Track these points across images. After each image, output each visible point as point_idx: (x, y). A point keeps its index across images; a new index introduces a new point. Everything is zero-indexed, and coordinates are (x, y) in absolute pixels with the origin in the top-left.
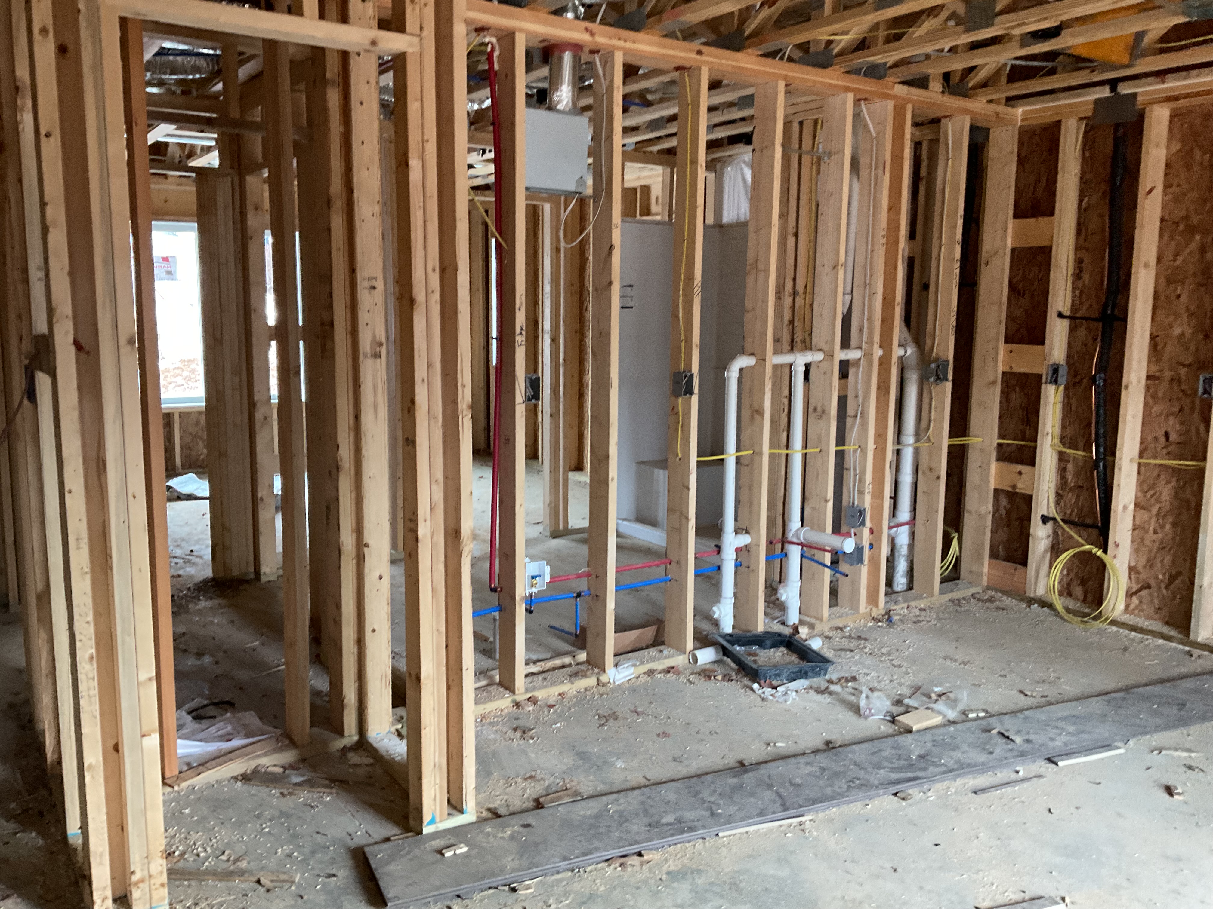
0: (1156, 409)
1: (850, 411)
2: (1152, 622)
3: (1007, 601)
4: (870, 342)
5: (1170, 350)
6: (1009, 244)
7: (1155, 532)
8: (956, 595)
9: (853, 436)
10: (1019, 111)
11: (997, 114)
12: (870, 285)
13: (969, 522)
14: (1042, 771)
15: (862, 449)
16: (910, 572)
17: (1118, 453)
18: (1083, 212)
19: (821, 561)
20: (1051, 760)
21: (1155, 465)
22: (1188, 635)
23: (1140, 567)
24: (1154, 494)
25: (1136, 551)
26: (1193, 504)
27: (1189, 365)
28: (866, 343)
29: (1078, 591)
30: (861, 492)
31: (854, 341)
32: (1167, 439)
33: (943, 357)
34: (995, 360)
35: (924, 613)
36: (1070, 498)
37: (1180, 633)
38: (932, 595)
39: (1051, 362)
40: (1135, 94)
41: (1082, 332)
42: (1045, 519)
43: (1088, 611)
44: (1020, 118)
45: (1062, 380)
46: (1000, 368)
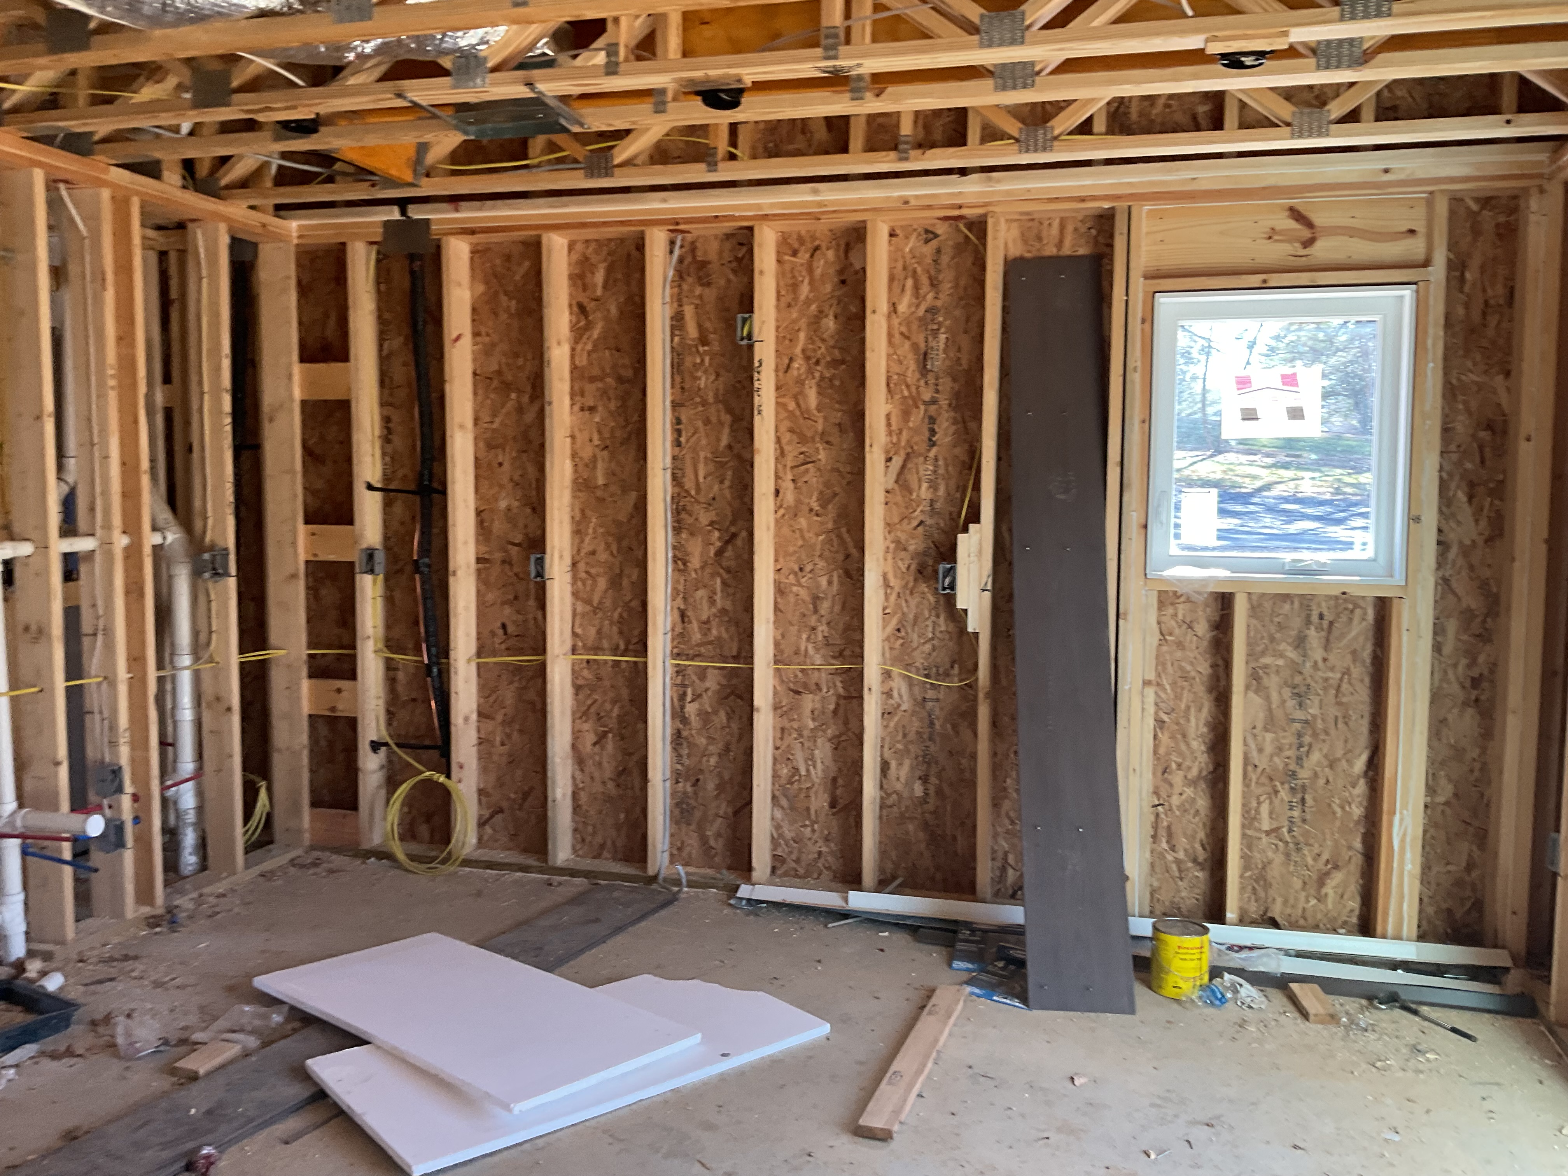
0: (490, 598)
1: (86, 627)
2: (508, 853)
3: (337, 860)
4: (108, 526)
5: (498, 526)
6: (298, 395)
7: (503, 744)
8: (268, 865)
9: (94, 663)
10: (294, 225)
11: (264, 226)
13: (279, 765)
15: (110, 680)
17: (452, 654)
18: (385, 360)
19: (57, 856)
21: (495, 664)
22: (546, 861)
23: (490, 790)
24: (497, 698)
25: (484, 770)
26: (539, 706)
27: (520, 545)
28: (102, 527)
29: (423, 830)
30: (113, 744)
31: (83, 525)
32: (506, 633)
33: (220, 543)
34: (294, 545)
35: (223, 900)
36: (403, 715)
37: (538, 860)
38: (233, 873)
39: (364, 546)
40: (427, 221)
41: (398, 509)
42: (375, 746)
43: (434, 853)
44: (295, 234)
45: (380, 568)
46: (302, 557)
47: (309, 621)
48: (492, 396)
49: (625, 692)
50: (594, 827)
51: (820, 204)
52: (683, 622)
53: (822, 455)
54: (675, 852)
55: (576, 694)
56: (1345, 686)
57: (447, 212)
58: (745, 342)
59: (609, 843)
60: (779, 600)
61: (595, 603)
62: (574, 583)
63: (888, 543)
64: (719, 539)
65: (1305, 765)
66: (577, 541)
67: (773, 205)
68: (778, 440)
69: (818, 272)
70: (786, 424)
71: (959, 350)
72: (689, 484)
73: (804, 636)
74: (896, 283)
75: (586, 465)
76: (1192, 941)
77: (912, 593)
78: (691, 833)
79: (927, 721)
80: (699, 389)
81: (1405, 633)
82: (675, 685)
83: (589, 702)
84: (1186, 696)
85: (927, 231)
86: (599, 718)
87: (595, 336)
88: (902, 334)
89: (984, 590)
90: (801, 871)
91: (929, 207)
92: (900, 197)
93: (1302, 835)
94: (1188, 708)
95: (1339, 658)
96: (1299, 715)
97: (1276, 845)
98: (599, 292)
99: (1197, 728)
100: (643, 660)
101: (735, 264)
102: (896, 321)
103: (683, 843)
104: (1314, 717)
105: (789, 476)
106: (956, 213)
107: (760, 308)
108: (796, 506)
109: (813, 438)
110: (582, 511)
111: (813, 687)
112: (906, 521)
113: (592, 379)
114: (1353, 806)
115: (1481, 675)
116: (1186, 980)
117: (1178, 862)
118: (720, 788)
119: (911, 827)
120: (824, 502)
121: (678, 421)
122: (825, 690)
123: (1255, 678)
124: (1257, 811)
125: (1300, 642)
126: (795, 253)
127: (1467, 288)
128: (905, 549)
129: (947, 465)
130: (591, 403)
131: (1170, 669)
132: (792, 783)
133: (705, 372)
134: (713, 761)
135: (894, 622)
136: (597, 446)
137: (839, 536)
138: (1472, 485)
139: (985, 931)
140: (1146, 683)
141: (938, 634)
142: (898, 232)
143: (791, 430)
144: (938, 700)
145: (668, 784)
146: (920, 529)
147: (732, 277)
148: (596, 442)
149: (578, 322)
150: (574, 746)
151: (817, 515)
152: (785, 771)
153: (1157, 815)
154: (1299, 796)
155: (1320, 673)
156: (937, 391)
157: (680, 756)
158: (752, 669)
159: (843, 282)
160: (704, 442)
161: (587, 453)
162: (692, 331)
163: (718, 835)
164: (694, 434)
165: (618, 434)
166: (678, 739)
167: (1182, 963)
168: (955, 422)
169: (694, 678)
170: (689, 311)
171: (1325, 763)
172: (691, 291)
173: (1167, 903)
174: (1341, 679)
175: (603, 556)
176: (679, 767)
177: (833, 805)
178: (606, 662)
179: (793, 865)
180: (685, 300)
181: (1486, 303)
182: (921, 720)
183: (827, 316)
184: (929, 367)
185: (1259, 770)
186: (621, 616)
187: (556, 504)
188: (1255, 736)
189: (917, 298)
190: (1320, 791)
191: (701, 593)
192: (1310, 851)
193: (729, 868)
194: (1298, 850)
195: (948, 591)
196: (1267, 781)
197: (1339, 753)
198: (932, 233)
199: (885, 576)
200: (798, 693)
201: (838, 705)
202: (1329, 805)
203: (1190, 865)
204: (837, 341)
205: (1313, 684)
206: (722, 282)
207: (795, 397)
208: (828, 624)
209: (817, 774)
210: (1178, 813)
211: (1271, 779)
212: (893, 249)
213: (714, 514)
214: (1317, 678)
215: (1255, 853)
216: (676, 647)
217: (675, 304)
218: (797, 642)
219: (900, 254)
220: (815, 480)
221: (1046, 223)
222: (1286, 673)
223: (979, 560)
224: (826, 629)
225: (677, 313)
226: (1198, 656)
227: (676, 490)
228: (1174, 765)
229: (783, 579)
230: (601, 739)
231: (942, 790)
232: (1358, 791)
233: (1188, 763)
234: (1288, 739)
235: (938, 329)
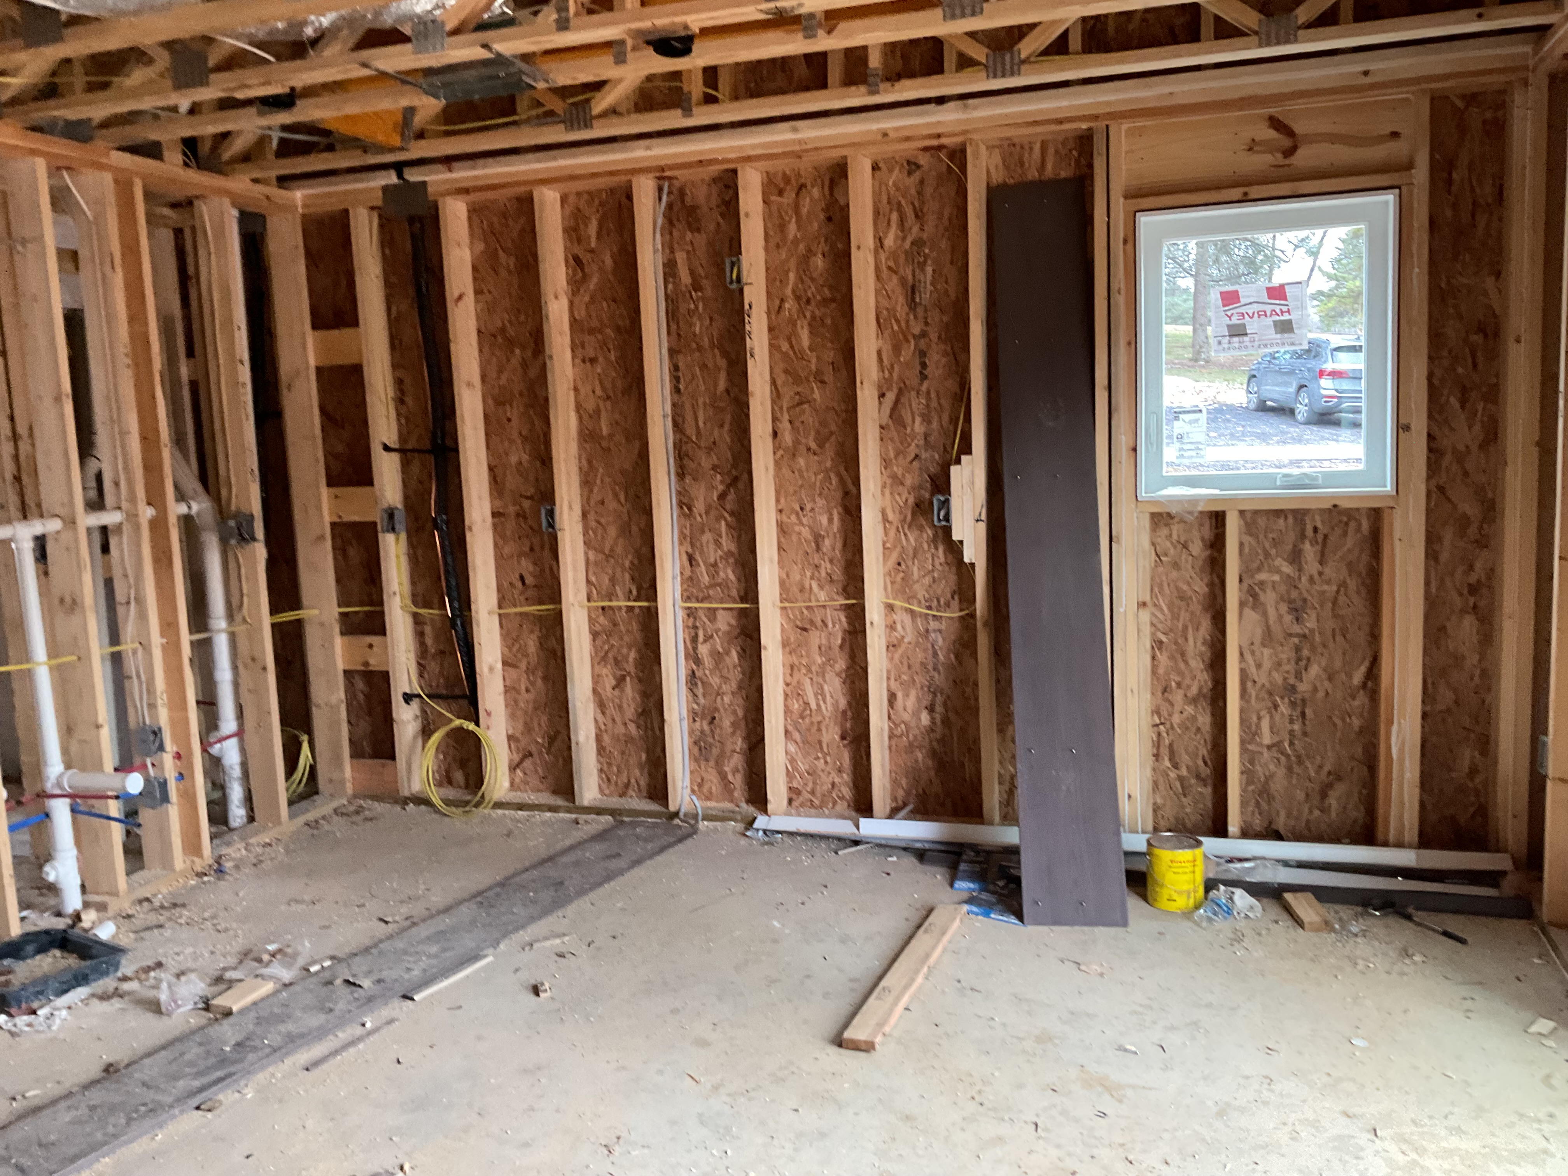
0: (507, 550)
1: (120, 597)
2: (539, 795)
3: (379, 808)
4: (133, 500)
5: (512, 481)
6: (312, 362)
7: (527, 690)
8: (311, 816)
9: (129, 630)
10: (299, 195)
11: (268, 198)
12: (119, 420)
13: (319, 720)
14: (395, 1014)
15: (145, 645)
16: (248, 799)
17: (473, 607)
18: (394, 324)
19: (104, 813)
20: (407, 997)
21: (516, 614)
22: (574, 802)
23: (518, 735)
24: (520, 647)
25: (512, 716)
26: (559, 654)
27: (531, 498)
28: (127, 500)
29: (459, 776)
30: (152, 706)
31: (110, 498)
32: (524, 583)
33: (246, 510)
34: (319, 508)
35: (268, 850)
36: (433, 667)
37: (567, 800)
38: (278, 822)
39: (385, 505)
40: (424, 184)
41: (416, 467)
42: (408, 698)
43: (469, 798)
44: (299, 204)
45: (400, 526)
46: (327, 519)
47: (338, 581)
48: (498, 353)
49: (638, 636)
50: (618, 767)
51: (800, 142)
52: (691, 565)
53: (817, 395)
54: (696, 788)
55: (594, 641)
56: (1342, 599)
57: (438, 172)
58: (734, 286)
59: (633, 781)
60: (782, 540)
61: (607, 552)
62: (585, 533)
63: (885, 477)
64: (722, 482)
65: (1304, 679)
66: (586, 491)
67: (754, 147)
68: (774, 382)
69: (804, 211)
70: (781, 365)
71: (946, 281)
72: (690, 430)
73: (808, 574)
74: (881, 216)
75: (590, 416)
76: (1185, 855)
77: (910, 527)
78: (710, 770)
79: (930, 652)
80: (695, 335)
81: (1397, 543)
82: (686, 627)
83: (606, 647)
84: (1184, 616)
85: (909, 162)
86: (617, 662)
87: (592, 287)
88: (889, 268)
89: (979, 521)
90: (817, 802)
91: (908, 139)
92: (878, 129)
93: (1304, 748)
94: (1185, 628)
95: (1334, 570)
96: (1297, 629)
97: (1278, 759)
98: (593, 244)
99: (1195, 647)
100: (655, 604)
101: (721, 208)
102: (883, 257)
103: (702, 779)
104: (1312, 631)
105: (786, 417)
106: (934, 142)
107: (748, 251)
108: (795, 447)
109: (808, 380)
110: (590, 462)
111: (819, 623)
112: (901, 456)
113: (591, 331)
114: (1353, 717)
115: (1479, 581)
116: (1180, 893)
117: (1181, 779)
118: (736, 725)
119: (920, 756)
120: (821, 441)
121: (675, 368)
124: (1258, 726)
125: (1295, 557)
126: (780, 193)
127: (1454, 189)
128: (902, 484)
129: (938, 398)
130: (592, 355)
131: (1167, 590)
132: (804, 718)
133: (700, 318)
134: (727, 699)
135: (894, 557)
136: (600, 397)
137: (838, 474)
138: (1464, 390)
139: (989, 853)
140: (1143, 605)
141: (937, 566)
142: (881, 165)
143: (786, 372)
144: (940, 631)
145: (685, 724)
146: (916, 464)
147: (721, 220)
148: (599, 392)
149: (574, 275)
150: (595, 691)
151: (815, 454)
152: (796, 706)
153: (1159, 734)
154: (1299, 709)
155: (1317, 587)
156: (926, 324)
157: (695, 695)
158: (758, 608)
159: (829, 219)
160: (702, 388)
161: (590, 405)
162: (685, 278)
163: (735, 771)
164: (691, 380)
165: (619, 384)
166: (692, 679)
167: (1177, 877)
168: (945, 354)
169: (705, 619)
170: (681, 258)
171: (1324, 676)
172: (683, 237)
173: (1172, 819)
174: (1338, 592)
175: (612, 505)
176: (695, 707)
177: (843, 738)
178: (620, 608)
179: (809, 796)
180: (676, 246)
181: (1474, 203)
182: (925, 650)
183: (815, 255)
184: (918, 300)
185: (1259, 684)
186: (632, 563)
187: (562, 456)
188: (1252, 652)
189: (903, 231)
190: (1320, 704)
191: (707, 537)
192: (1312, 763)
193: (747, 802)
194: (1300, 762)
195: (944, 523)
196: (1266, 696)
197: (1338, 664)
198: (915, 164)
199: (883, 512)
200: (805, 630)
201: (844, 640)
202: (1329, 716)
203: (1193, 781)
204: (826, 280)
205: (1309, 598)
206: (712, 227)
207: (788, 338)
208: (831, 561)
209: (827, 709)
210: (1179, 731)
211: (1270, 694)
212: (877, 183)
213: (715, 458)
214: (1313, 592)
215: (1258, 768)
216: (686, 590)
217: (668, 251)
218: (801, 580)
219: (884, 188)
220: (811, 420)
221: (1027, 148)
222: (1283, 588)
223: (973, 491)
224: (829, 566)
225: (670, 261)
226: (1194, 575)
227: (678, 437)
228: (1173, 684)
229: (785, 519)
230: (620, 682)
231: (948, 718)
232: (1356, 703)
233: (1187, 681)
234: (1286, 654)
235: (925, 262)
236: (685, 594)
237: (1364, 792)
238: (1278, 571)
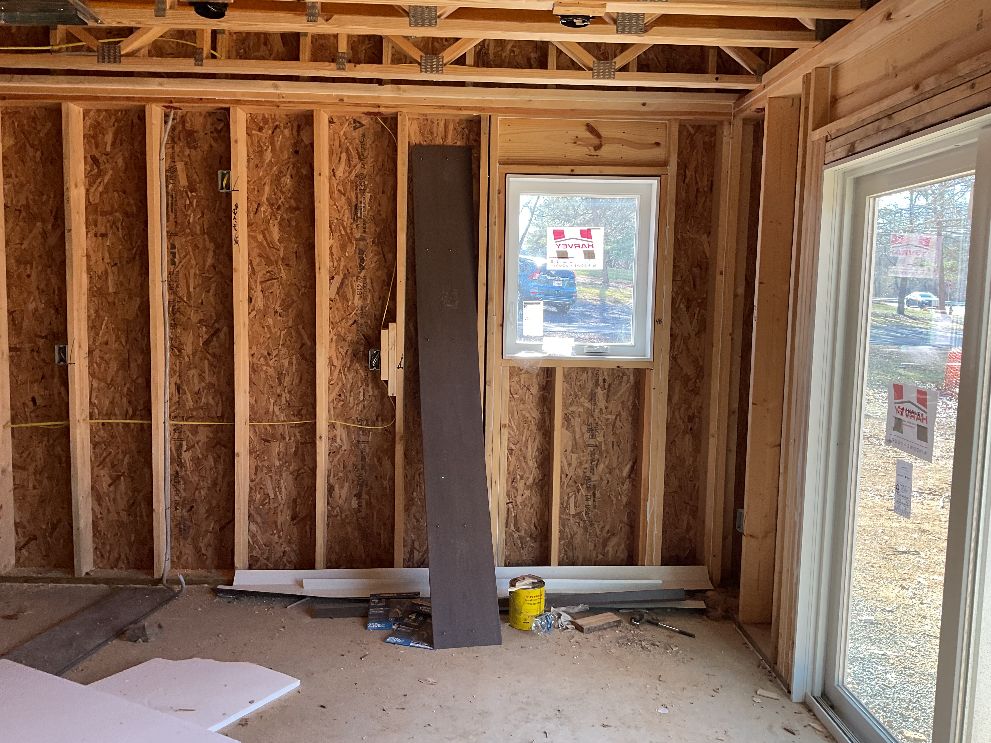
0: (21, 378)
7: (35, 488)
21: (27, 428)
22: (72, 573)
23: (25, 523)
24: (29, 454)
25: (20, 508)
26: (64, 459)
27: (45, 337)
32: (35, 403)
37: (66, 573)
49: (134, 446)
50: (111, 545)
51: (279, 96)
52: (179, 393)
53: (283, 274)
54: (175, 560)
55: (94, 449)
56: (618, 423)
58: (224, 191)
59: (123, 556)
60: (253, 376)
61: (108, 381)
62: (90, 366)
63: (332, 335)
64: (207, 332)
65: (595, 472)
66: (92, 333)
67: (243, 94)
68: (250, 262)
69: (278, 144)
70: (256, 251)
71: (379, 205)
72: (182, 292)
73: (272, 402)
74: (334, 155)
75: (99, 277)
76: (535, 592)
77: (349, 370)
78: (187, 545)
79: (360, 457)
80: (189, 223)
81: (653, 390)
82: (173, 439)
83: (105, 454)
84: (526, 433)
85: (355, 121)
86: (113, 465)
87: (106, 181)
88: (339, 191)
89: (398, 368)
91: (357, 105)
92: (337, 96)
93: (594, 516)
94: (527, 440)
95: (615, 406)
96: (592, 442)
97: (579, 523)
98: (109, 149)
99: (533, 453)
100: (149, 422)
101: (215, 134)
102: (335, 183)
103: (181, 553)
104: (600, 443)
105: (259, 288)
106: (376, 110)
107: (236, 167)
108: (265, 310)
109: (277, 263)
110: (97, 311)
111: (279, 437)
112: (344, 321)
113: (104, 213)
114: (623, 497)
115: (694, 414)
117: (521, 538)
118: (210, 512)
119: (350, 530)
120: (286, 307)
121: (173, 246)
122: (288, 438)
123: (567, 419)
124: (568, 503)
125: (592, 397)
126: (260, 129)
127: (687, 181)
128: (344, 340)
129: (372, 283)
130: (103, 231)
131: (516, 416)
132: (264, 505)
133: (194, 211)
134: (203, 493)
135: (337, 389)
136: (108, 264)
137: (297, 331)
138: (688, 300)
140: (503, 426)
141: (367, 397)
142: (335, 120)
143: (260, 256)
144: (367, 442)
145: (169, 511)
146: (355, 326)
147: (213, 143)
148: (107, 260)
149: (92, 170)
150: (93, 487)
151: (280, 316)
152: (258, 496)
153: (508, 509)
154: (592, 492)
155: (604, 416)
156: (365, 232)
157: (177, 490)
158: (234, 426)
159: (297, 152)
160: (193, 262)
161: (100, 269)
162: (183, 182)
163: (208, 545)
164: (185, 257)
165: (125, 255)
166: (176, 479)
167: (529, 607)
168: (377, 254)
169: (188, 433)
170: (180, 166)
171: (607, 471)
172: (182, 151)
174: (616, 419)
175: (114, 346)
176: (177, 498)
177: (293, 518)
178: (118, 424)
179: (266, 562)
180: (177, 158)
181: (697, 190)
182: (356, 456)
183: (285, 176)
184: (359, 215)
185: (569, 477)
186: (129, 389)
187: (75, 306)
188: (566, 456)
189: (349, 167)
190: (604, 488)
191: (193, 372)
192: (598, 525)
193: (217, 568)
194: (592, 525)
195: (375, 368)
196: (573, 484)
197: (615, 465)
198: (359, 123)
199: (330, 359)
200: (268, 441)
201: (297, 448)
202: (609, 496)
203: (528, 539)
204: (293, 193)
205: (599, 423)
206: (206, 147)
207: (263, 232)
208: (290, 392)
209: (283, 497)
210: (521, 507)
211: (576, 483)
212: (331, 131)
213: (202, 314)
214: (602, 419)
215: (567, 529)
216: (174, 412)
217: (169, 161)
218: (267, 405)
219: (336, 135)
220: (278, 291)
221: (436, 123)
222: (584, 416)
223: (396, 348)
224: (288, 395)
225: (171, 167)
226: (533, 407)
227: (172, 297)
228: (518, 477)
229: (256, 361)
230: (115, 481)
231: (371, 502)
232: (625, 487)
233: (527, 475)
234: (586, 457)
235: (365, 190)
236: (173, 414)
237: (628, 542)
238: (582, 406)
